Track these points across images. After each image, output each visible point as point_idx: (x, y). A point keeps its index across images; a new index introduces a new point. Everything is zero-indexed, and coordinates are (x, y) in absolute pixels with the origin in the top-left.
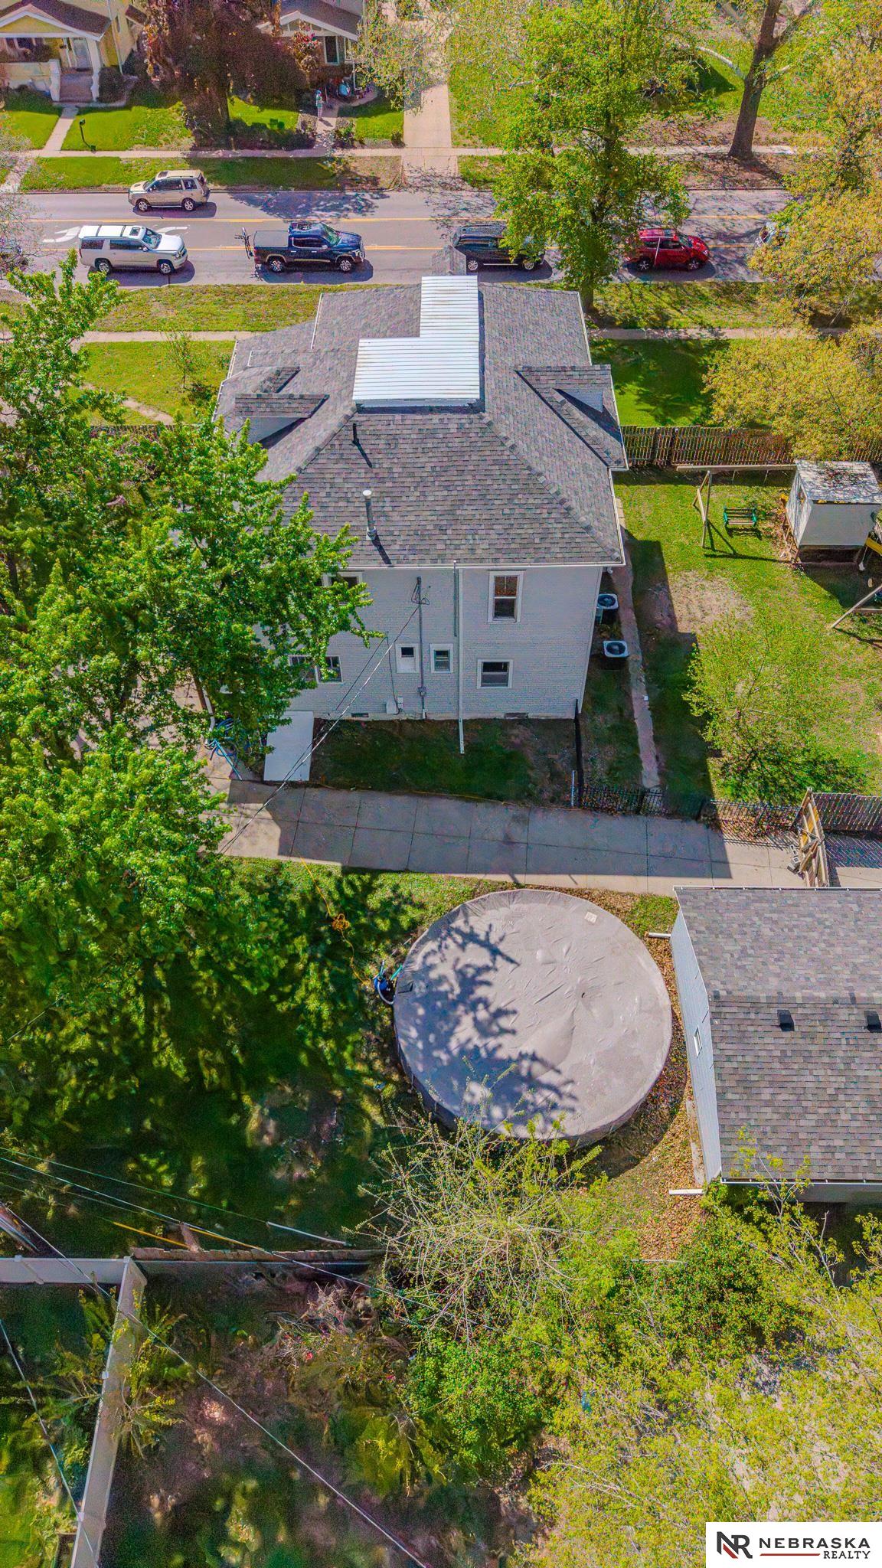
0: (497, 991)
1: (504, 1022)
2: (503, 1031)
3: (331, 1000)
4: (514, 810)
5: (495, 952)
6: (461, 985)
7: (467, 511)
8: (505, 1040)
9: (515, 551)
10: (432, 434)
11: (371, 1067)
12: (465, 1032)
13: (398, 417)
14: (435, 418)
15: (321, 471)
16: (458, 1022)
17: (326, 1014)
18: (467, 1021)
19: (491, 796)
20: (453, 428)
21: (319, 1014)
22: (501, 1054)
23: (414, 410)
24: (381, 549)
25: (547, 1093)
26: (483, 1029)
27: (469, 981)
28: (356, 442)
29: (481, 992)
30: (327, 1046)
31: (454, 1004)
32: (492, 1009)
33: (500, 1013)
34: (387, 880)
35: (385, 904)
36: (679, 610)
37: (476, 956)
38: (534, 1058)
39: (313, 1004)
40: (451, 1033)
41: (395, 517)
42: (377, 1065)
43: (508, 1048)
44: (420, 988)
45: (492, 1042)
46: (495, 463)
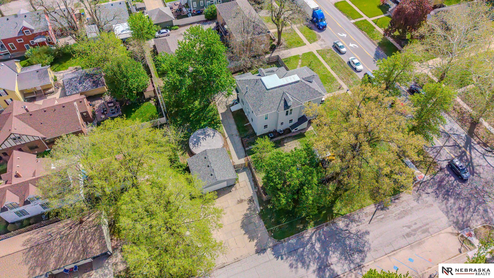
0: (208, 138)
1: (204, 140)
4: (238, 134)
5: (213, 137)
9: (252, 105)
10: (262, 88)
13: (262, 83)
18: (203, 136)
19: (239, 131)
20: (264, 89)
22: (200, 141)
23: (264, 85)
24: (246, 93)
25: (197, 146)
26: (203, 138)
27: (208, 135)
28: (257, 82)
29: (207, 136)
31: (205, 135)
33: (205, 139)
34: (222, 125)
35: (218, 126)
37: (212, 135)
40: (201, 135)
41: (250, 91)
44: (205, 131)
45: (201, 139)
46: (262, 96)
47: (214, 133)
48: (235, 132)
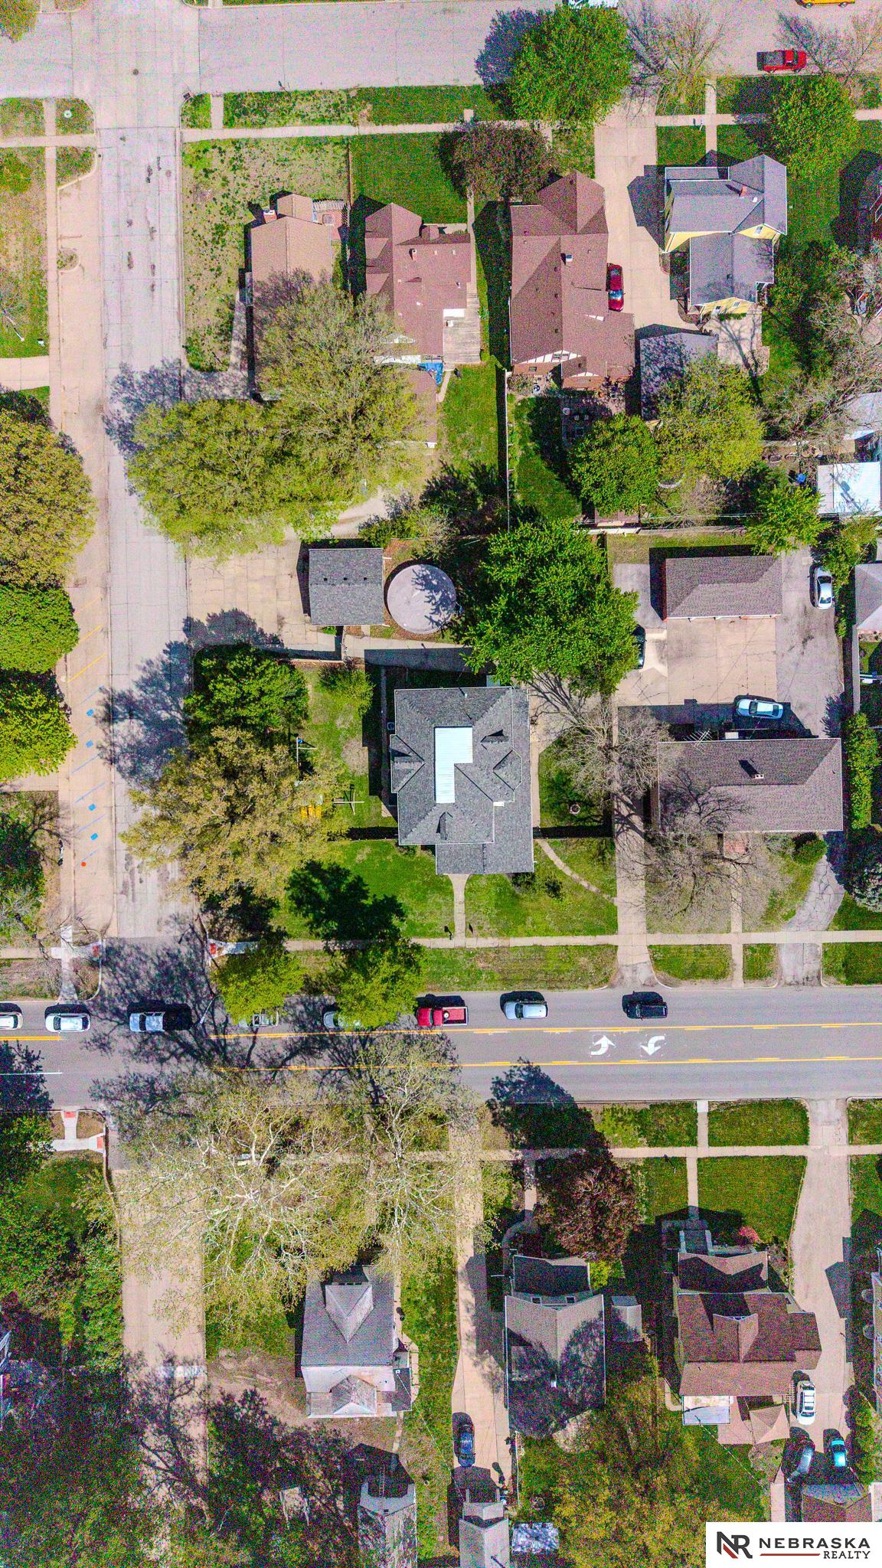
1: (428, 600)
2: (428, 597)
5: (431, 619)
6: (439, 609)
8: (428, 594)
10: (448, 721)
12: (438, 596)
14: (447, 725)
16: (440, 599)
18: (437, 600)
22: (428, 590)
24: (462, 692)
27: (437, 611)
29: (434, 607)
32: (431, 603)
36: (366, 753)
38: (421, 590)
40: (442, 596)
41: (459, 700)
45: (431, 594)
47: (437, 624)
48: (431, 663)
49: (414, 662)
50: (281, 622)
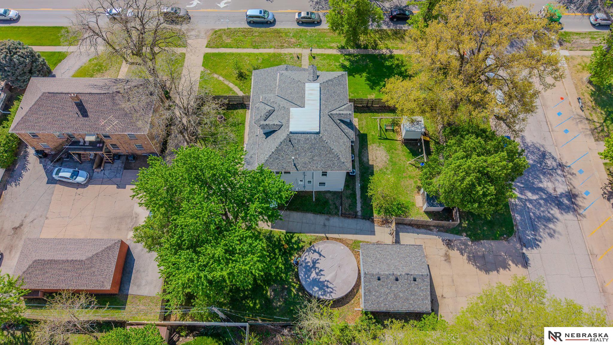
0: (320, 266)
2: (322, 275)
3: (284, 264)
4: (326, 217)
6: (313, 264)
7: (316, 158)
8: (322, 277)
9: (326, 168)
10: (308, 139)
11: (293, 280)
12: (313, 275)
13: (300, 135)
14: (309, 135)
15: (282, 148)
16: (312, 272)
17: (283, 268)
18: (314, 272)
19: (321, 213)
20: (313, 138)
21: (281, 268)
22: (321, 280)
23: (304, 133)
24: (296, 167)
25: (330, 289)
26: (317, 274)
27: (314, 262)
28: (290, 141)
29: (317, 265)
30: (283, 275)
31: (311, 268)
32: (319, 270)
33: (321, 270)
34: (296, 235)
35: (296, 241)
36: (370, 157)
37: (316, 256)
38: (328, 281)
39: (280, 266)
40: (310, 275)
41: (299, 159)
42: (295, 280)
43: (322, 279)
44: (304, 265)
45: (319, 277)
46: (322, 146)
47: (315, 251)
48: (320, 219)
49: (335, 221)
50: (447, 258)
